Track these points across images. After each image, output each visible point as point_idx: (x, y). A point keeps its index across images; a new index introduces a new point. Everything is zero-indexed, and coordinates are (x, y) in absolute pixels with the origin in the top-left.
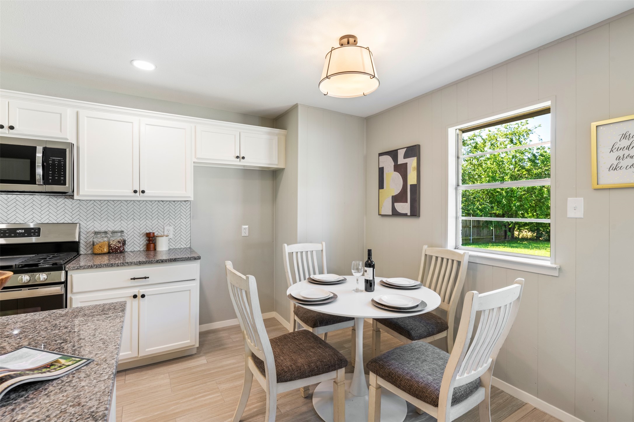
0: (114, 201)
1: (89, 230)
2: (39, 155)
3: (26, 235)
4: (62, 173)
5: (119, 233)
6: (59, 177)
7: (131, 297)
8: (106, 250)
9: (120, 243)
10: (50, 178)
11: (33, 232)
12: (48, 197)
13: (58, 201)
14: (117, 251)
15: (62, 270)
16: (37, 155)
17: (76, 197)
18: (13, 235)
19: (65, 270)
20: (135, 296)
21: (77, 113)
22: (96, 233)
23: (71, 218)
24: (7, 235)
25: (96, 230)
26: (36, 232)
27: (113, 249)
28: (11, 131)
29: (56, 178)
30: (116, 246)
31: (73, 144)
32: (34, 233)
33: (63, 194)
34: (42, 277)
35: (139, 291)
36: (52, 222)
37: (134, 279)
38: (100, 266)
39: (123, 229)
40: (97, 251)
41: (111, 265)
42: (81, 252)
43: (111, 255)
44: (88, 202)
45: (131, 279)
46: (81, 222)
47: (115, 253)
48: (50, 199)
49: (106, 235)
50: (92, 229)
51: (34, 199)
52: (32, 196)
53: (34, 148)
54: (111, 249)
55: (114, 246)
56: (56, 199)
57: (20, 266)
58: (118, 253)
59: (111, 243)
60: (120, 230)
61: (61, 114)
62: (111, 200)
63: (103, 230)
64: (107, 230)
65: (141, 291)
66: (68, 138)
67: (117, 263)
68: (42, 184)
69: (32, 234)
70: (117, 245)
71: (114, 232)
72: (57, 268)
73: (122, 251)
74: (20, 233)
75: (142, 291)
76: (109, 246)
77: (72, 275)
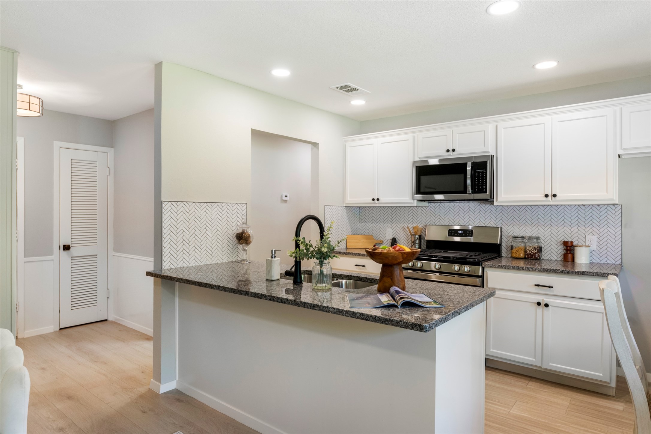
0: (531, 206)
1: (510, 234)
2: (469, 168)
3: (464, 235)
4: (484, 183)
5: (535, 239)
6: (482, 186)
7: (535, 303)
8: (522, 255)
9: (535, 250)
10: (476, 187)
11: (468, 233)
12: (479, 203)
13: (486, 207)
14: (532, 257)
15: (479, 265)
16: (468, 169)
17: (495, 203)
18: (456, 234)
19: (482, 266)
20: (539, 304)
21: (497, 127)
22: (515, 237)
23: (495, 223)
24: (453, 234)
25: (516, 235)
27: (529, 255)
28: (453, 152)
29: (480, 187)
30: (531, 252)
31: (494, 156)
32: (469, 234)
33: (485, 200)
34: (467, 268)
35: (543, 299)
36: (481, 226)
37: (538, 285)
38: (508, 268)
39: (539, 235)
40: (514, 255)
41: (517, 268)
42: (503, 255)
43: (526, 260)
44: (508, 207)
45: (535, 285)
46: (503, 227)
47: (531, 259)
48: (481, 205)
49: (523, 240)
50: (512, 234)
51: (470, 205)
52: (468, 203)
53: (465, 165)
54: (527, 255)
55: (529, 252)
56: (484, 205)
57: (455, 258)
58: (533, 259)
59: (528, 248)
60: (537, 236)
61: (484, 131)
62: (528, 205)
63: (522, 235)
64: (524, 236)
65: (545, 299)
66: (490, 151)
67: (523, 267)
68: (471, 193)
69: (468, 235)
70: (533, 251)
71: (530, 238)
72: (478, 264)
73: (537, 258)
74: (460, 233)
75: (547, 300)
76: (525, 251)
77: (488, 272)
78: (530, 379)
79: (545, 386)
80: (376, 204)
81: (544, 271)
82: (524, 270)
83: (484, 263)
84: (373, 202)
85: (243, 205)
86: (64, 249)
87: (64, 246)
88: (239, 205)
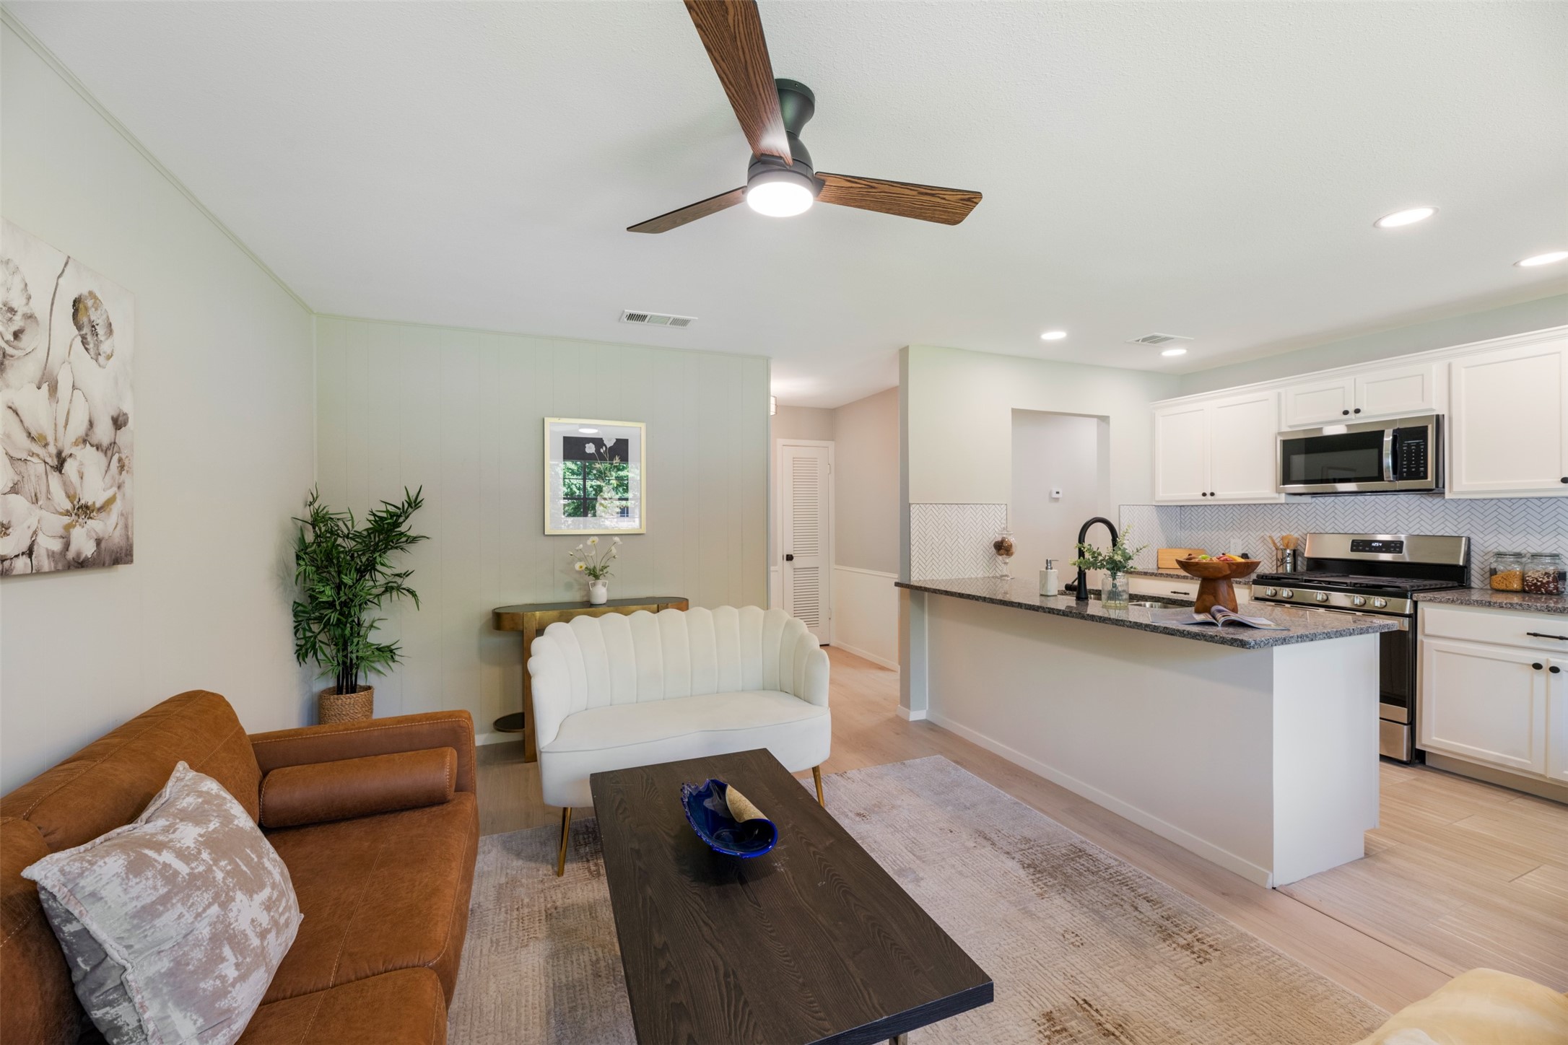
0: (1541, 498)
1: (1489, 549)
2: (1388, 439)
3: (1384, 550)
4: (1422, 462)
5: (1547, 558)
6: (1418, 468)
7: (1528, 665)
8: (1516, 585)
9: (1548, 577)
10: (1405, 470)
11: (1392, 547)
12: (1419, 496)
13: (1435, 502)
14: (1540, 590)
15: (1406, 597)
16: (1385, 439)
17: (1447, 496)
18: (1367, 549)
19: (1411, 598)
20: (1537, 666)
21: (1450, 366)
22: (1499, 555)
23: (1456, 529)
24: (1361, 548)
25: (1502, 550)
26: (1395, 546)
27: (1532, 586)
28: (1357, 415)
29: (1413, 470)
30: (1538, 581)
31: (1443, 415)
32: (1395, 548)
33: (1428, 491)
34: (1378, 602)
35: (1547, 660)
36: (1423, 534)
37: (1535, 635)
38: (1468, 602)
39: (1560, 551)
40: (1496, 584)
41: (1487, 604)
42: (1473, 585)
43: (1526, 595)
44: (1485, 502)
45: (1528, 634)
46: (1472, 536)
47: (1537, 593)
48: (1422, 500)
49: (1519, 560)
50: (1494, 548)
51: (1399, 500)
52: (1395, 497)
53: (1381, 434)
54: (1527, 585)
55: (1533, 580)
56: (1430, 499)
57: (1358, 585)
58: (1542, 594)
59: (1530, 574)
60: (1555, 552)
61: (1423, 375)
62: (1533, 498)
63: (1517, 550)
64: (1524, 552)
65: (1551, 659)
66: (1434, 407)
67: (1500, 603)
68: (1392, 479)
69: (1391, 549)
70: (1540, 579)
71: (1534, 556)
72: (1403, 595)
73: (1551, 591)
74: (1375, 547)
75: (1555, 661)
76: (1523, 579)
77: (1425, 609)
78: (1520, 795)
79: (1552, 808)
80: (1209, 500)
81: (1549, 611)
82: (1503, 607)
83: (1416, 595)
84: (1204, 498)
85: (1003, 506)
86: (787, 560)
87: (787, 555)
88: (997, 506)
